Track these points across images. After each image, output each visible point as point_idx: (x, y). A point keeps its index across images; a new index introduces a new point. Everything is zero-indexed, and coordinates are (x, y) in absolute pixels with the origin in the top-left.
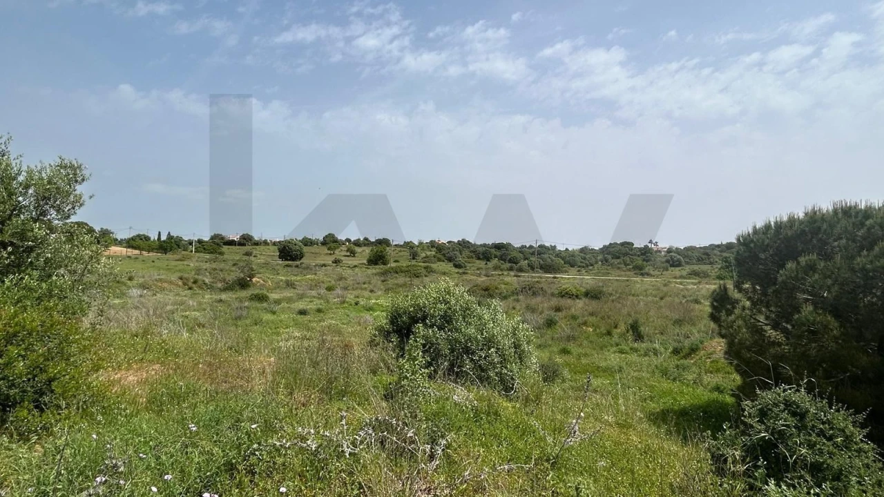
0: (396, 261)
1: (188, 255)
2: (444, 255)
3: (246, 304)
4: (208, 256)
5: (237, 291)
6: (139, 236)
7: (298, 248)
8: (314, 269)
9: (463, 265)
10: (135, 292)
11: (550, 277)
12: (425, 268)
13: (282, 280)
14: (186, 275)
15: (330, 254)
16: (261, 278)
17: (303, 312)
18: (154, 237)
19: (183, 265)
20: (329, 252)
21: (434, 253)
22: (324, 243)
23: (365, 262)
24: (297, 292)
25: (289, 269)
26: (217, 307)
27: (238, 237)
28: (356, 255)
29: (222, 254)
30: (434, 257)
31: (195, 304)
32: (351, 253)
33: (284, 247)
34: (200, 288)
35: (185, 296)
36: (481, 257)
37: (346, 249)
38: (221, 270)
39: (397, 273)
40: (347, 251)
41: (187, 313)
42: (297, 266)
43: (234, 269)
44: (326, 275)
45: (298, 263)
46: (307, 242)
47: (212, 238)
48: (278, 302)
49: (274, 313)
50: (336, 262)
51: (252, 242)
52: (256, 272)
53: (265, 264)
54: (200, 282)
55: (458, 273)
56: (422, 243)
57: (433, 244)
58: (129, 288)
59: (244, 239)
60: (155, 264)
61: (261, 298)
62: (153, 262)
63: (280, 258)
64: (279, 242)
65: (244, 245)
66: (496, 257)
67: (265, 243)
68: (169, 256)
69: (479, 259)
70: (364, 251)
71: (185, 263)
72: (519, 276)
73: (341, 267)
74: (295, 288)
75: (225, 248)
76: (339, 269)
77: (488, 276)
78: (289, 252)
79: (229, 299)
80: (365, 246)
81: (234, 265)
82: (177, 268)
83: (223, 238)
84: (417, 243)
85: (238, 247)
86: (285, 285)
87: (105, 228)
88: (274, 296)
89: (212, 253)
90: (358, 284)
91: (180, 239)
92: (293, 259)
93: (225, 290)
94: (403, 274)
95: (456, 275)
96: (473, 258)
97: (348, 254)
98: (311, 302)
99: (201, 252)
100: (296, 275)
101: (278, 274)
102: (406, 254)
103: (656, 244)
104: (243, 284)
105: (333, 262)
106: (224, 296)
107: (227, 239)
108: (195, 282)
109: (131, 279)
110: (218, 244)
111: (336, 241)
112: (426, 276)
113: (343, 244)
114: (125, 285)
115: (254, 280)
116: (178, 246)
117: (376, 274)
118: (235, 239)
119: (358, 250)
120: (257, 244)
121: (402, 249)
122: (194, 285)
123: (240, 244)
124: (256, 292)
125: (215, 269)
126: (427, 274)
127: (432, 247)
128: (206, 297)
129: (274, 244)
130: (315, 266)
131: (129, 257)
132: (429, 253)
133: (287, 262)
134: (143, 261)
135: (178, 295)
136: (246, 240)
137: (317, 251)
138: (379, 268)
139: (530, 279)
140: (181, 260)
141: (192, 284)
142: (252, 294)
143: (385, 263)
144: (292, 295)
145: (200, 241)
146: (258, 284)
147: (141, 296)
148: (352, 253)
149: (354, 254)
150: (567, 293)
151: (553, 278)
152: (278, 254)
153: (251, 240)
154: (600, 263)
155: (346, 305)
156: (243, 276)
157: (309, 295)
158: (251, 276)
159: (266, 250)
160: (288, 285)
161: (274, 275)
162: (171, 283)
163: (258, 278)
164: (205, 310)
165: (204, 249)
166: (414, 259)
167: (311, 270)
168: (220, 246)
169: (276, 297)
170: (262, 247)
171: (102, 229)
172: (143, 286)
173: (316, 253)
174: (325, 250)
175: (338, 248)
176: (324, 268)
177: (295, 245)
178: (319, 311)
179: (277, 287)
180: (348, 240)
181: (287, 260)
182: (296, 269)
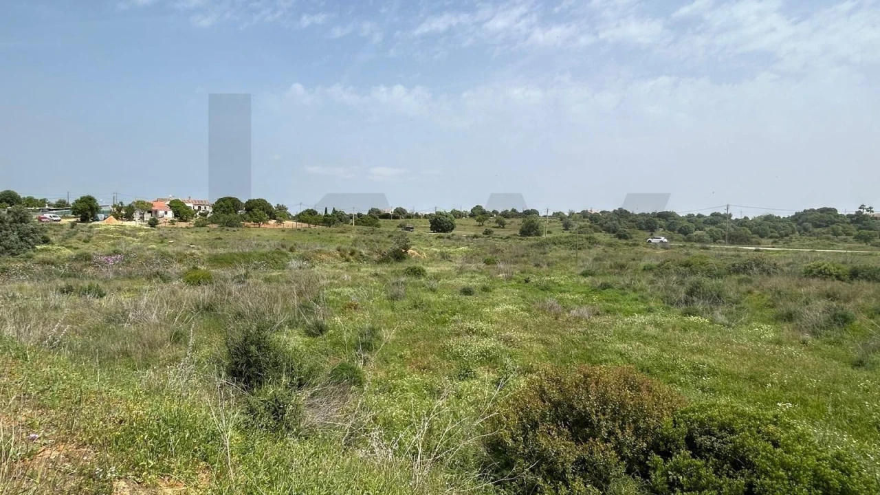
0: (549, 232)
1: (349, 227)
2: (601, 225)
3: (403, 279)
4: (366, 228)
5: (392, 263)
6: (308, 211)
7: (448, 219)
8: (466, 240)
9: (628, 235)
10: (294, 264)
11: (750, 250)
12: (587, 239)
13: (436, 252)
14: (343, 247)
15: (479, 226)
16: (416, 250)
17: (467, 292)
18: (321, 212)
19: (344, 237)
20: (478, 223)
21: (588, 224)
22: (472, 215)
23: (518, 233)
24: (454, 265)
25: (442, 240)
26: (372, 282)
27: (393, 211)
28: (505, 226)
29: (378, 226)
30: (590, 227)
31: (350, 278)
32: (500, 224)
33: (436, 219)
34: (357, 260)
35: (342, 269)
36: (644, 227)
37: (495, 220)
38: (378, 242)
39: (555, 244)
40: (496, 222)
41: (341, 289)
42: (449, 238)
43: (389, 240)
44: (479, 246)
45: (450, 234)
46: (458, 215)
47: (369, 212)
48: (437, 277)
49: (433, 291)
50: (487, 233)
51: (406, 215)
52: (410, 243)
53: (418, 235)
54: (357, 254)
55: (626, 244)
56: (573, 213)
57: (584, 214)
58: (290, 259)
59: (398, 212)
60: (321, 236)
61: (417, 272)
62: (319, 234)
63: (431, 230)
64: (430, 215)
65: (397, 218)
66: (661, 227)
67: (417, 216)
68: (333, 228)
69: (641, 229)
70: (512, 222)
71: (346, 235)
72: (707, 249)
73: (493, 238)
74: (451, 261)
75: (381, 221)
76: (491, 241)
77: (667, 249)
78: (440, 224)
79: (384, 273)
80: (513, 217)
81: (390, 236)
82: (339, 240)
83: (379, 212)
84: (567, 214)
85: (392, 220)
86: (439, 258)
87: (281, 204)
88: (431, 270)
89: (369, 225)
90: (517, 256)
91: (343, 214)
92: (444, 231)
93: (380, 262)
94: (562, 246)
95: (625, 247)
96: (635, 228)
97: (498, 225)
98: (472, 277)
99: (360, 225)
100: (448, 247)
101: (432, 245)
102: (559, 225)
103: (870, 209)
104: (399, 256)
105: (484, 234)
106: (379, 270)
107: (383, 212)
108: (352, 254)
109: (292, 250)
110: (375, 218)
111: (484, 213)
112: (589, 248)
113: (492, 216)
114: (287, 256)
115: (409, 251)
116: (341, 220)
117: (532, 246)
118: (390, 213)
119: (507, 221)
120: (409, 217)
121: (552, 220)
122: (351, 257)
123: (395, 217)
124: (412, 265)
125: (372, 241)
126: (590, 245)
127: (584, 218)
128: (362, 270)
129: (425, 217)
130: (467, 237)
131: (299, 230)
132: (582, 224)
133: (439, 234)
134: (311, 233)
135: (335, 267)
136: (399, 213)
137: (466, 222)
138: (532, 240)
139: (725, 252)
140: (343, 233)
141: (350, 255)
142: (409, 268)
143: (538, 234)
144: (449, 268)
145: (359, 215)
146: (413, 257)
147: (300, 268)
148: (502, 225)
149: (503, 225)
150: (820, 272)
151: (755, 250)
152: (430, 226)
153: (404, 213)
154: (797, 233)
155: (513, 282)
156: (398, 247)
157: (467, 269)
158: (406, 248)
159: (418, 222)
160: (443, 257)
161: (427, 246)
162: (329, 254)
163: (413, 249)
164: (358, 286)
165: (363, 222)
166: (567, 229)
167: (463, 241)
168: (377, 219)
169: (433, 271)
170: (414, 220)
171: (278, 205)
172: (303, 258)
173: (465, 225)
174: (473, 222)
175: (487, 219)
176: (475, 239)
177: (446, 216)
178: (485, 289)
179: (432, 259)
180: (495, 212)
181: (438, 231)
182: (448, 240)
